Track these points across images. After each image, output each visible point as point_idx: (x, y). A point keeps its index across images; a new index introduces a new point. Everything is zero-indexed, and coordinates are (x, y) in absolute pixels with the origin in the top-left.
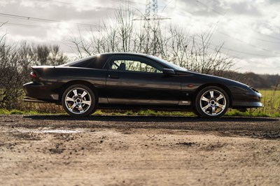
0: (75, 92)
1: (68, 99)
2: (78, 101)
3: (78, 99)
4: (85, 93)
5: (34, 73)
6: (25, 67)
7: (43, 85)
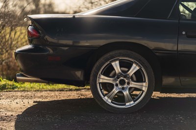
0: (116, 65)
1: (103, 79)
2: (122, 83)
3: (123, 79)
4: (135, 68)
5: (35, 29)
6: (23, 10)
7: (51, 51)
